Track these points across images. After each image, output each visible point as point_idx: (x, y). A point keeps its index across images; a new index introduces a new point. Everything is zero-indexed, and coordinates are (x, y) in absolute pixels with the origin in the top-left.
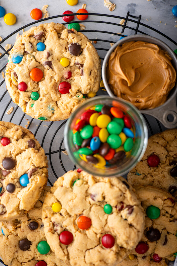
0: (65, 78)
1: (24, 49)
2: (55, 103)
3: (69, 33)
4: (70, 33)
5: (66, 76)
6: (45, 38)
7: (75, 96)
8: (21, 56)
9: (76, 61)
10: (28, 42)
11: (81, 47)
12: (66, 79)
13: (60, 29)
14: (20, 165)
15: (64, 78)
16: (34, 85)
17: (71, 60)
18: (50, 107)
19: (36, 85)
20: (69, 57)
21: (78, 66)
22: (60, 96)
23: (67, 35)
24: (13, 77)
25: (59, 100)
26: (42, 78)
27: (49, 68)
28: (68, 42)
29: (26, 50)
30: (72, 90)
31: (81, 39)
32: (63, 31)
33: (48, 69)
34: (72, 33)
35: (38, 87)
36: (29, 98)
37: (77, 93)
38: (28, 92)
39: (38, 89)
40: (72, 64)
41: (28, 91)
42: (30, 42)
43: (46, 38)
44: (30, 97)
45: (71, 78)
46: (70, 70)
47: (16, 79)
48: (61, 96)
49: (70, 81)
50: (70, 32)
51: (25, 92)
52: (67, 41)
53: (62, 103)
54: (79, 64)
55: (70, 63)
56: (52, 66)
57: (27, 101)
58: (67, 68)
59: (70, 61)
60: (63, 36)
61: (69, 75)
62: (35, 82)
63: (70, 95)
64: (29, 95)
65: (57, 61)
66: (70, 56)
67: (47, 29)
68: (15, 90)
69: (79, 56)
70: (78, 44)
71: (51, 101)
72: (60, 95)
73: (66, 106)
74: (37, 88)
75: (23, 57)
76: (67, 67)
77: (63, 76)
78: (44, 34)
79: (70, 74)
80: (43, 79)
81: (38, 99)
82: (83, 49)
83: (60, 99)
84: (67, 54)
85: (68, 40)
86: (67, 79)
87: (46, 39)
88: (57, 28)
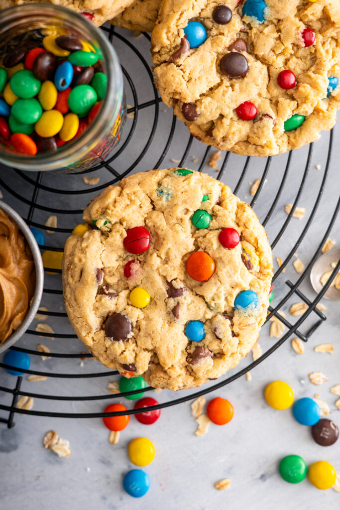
0: (138, 262)
1: (232, 325)
2: (156, 206)
3: (133, 365)
4: (130, 364)
5: (135, 267)
6: (188, 351)
7: (113, 223)
8: (239, 307)
9: (114, 300)
10: (223, 340)
11: (105, 334)
12: (136, 261)
13: (156, 373)
14: (209, 64)
15: (140, 262)
16: (205, 244)
17: (127, 304)
18: (166, 196)
19: (201, 243)
20: (130, 308)
21: (111, 291)
22: (147, 221)
23: (137, 359)
24: (253, 259)
25: (147, 214)
26: (187, 261)
27: (174, 282)
28: (134, 344)
29: (228, 322)
30: (121, 235)
31: (106, 351)
32: (146, 368)
33: (175, 279)
34: (126, 365)
35: (196, 240)
36: (215, 214)
37: (111, 231)
38: (217, 227)
39: (195, 236)
40: (124, 294)
41: (218, 229)
42: (219, 341)
43: (186, 351)
44: (213, 217)
45: (126, 262)
46: (127, 282)
47: (245, 255)
48: (145, 221)
49: (127, 256)
50: (131, 367)
51: (223, 226)
52: (137, 345)
53: (142, 205)
54: (107, 295)
55: (128, 297)
56: (168, 287)
57: (217, 207)
58: (135, 285)
59: (128, 300)
60: (145, 357)
61: (130, 269)
62: (202, 251)
63: (125, 224)
64: (214, 221)
65: (157, 299)
66: (127, 312)
67: (183, 372)
68: (247, 230)
69: (110, 312)
70: (112, 338)
71: (166, 209)
72: (146, 225)
73: (131, 201)
74: (199, 237)
75: (233, 306)
76: (135, 287)
77: (142, 267)
78: (191, 360)
79: (127, 272)
80: (186, 259)
81: (195, 212)
82: (102, 328)
83: (146, 216)
84: (135, 316)
85: (136, 348)
86: (133, 261)
87: (186, 349)
88: (162, 375)
